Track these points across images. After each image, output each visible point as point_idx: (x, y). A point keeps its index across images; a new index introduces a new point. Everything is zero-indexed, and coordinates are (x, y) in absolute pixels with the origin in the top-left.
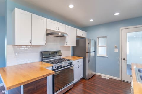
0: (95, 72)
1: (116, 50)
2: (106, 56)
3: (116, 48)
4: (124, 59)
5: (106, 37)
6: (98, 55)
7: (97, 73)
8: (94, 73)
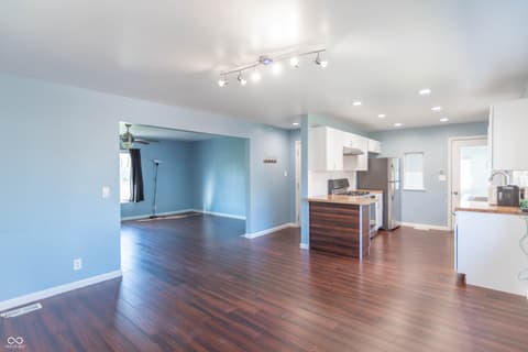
0: (400, 220)
1: (442, 178)
2: (422, 188)
3: (441, 173)
4: (456, 193)
5: (422, 153)
6: (405, 187)
7: (403, 224)
8: (398, 224)
